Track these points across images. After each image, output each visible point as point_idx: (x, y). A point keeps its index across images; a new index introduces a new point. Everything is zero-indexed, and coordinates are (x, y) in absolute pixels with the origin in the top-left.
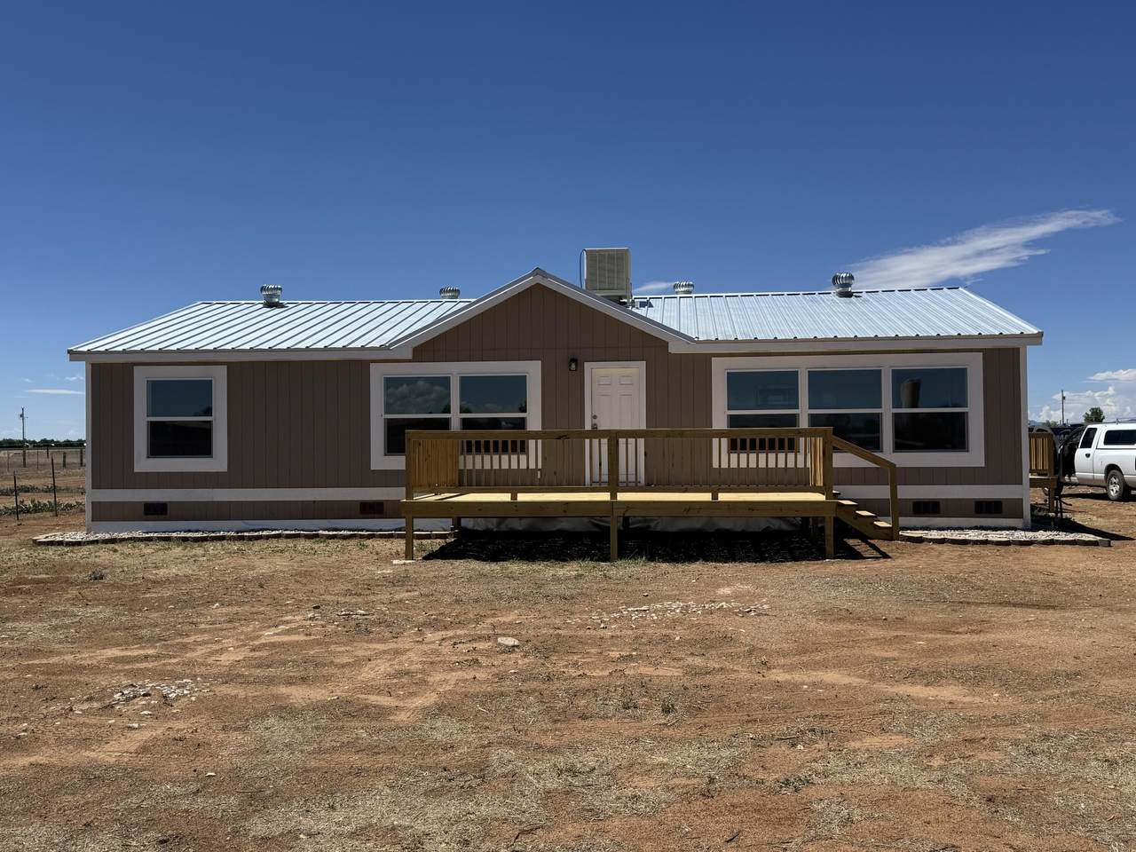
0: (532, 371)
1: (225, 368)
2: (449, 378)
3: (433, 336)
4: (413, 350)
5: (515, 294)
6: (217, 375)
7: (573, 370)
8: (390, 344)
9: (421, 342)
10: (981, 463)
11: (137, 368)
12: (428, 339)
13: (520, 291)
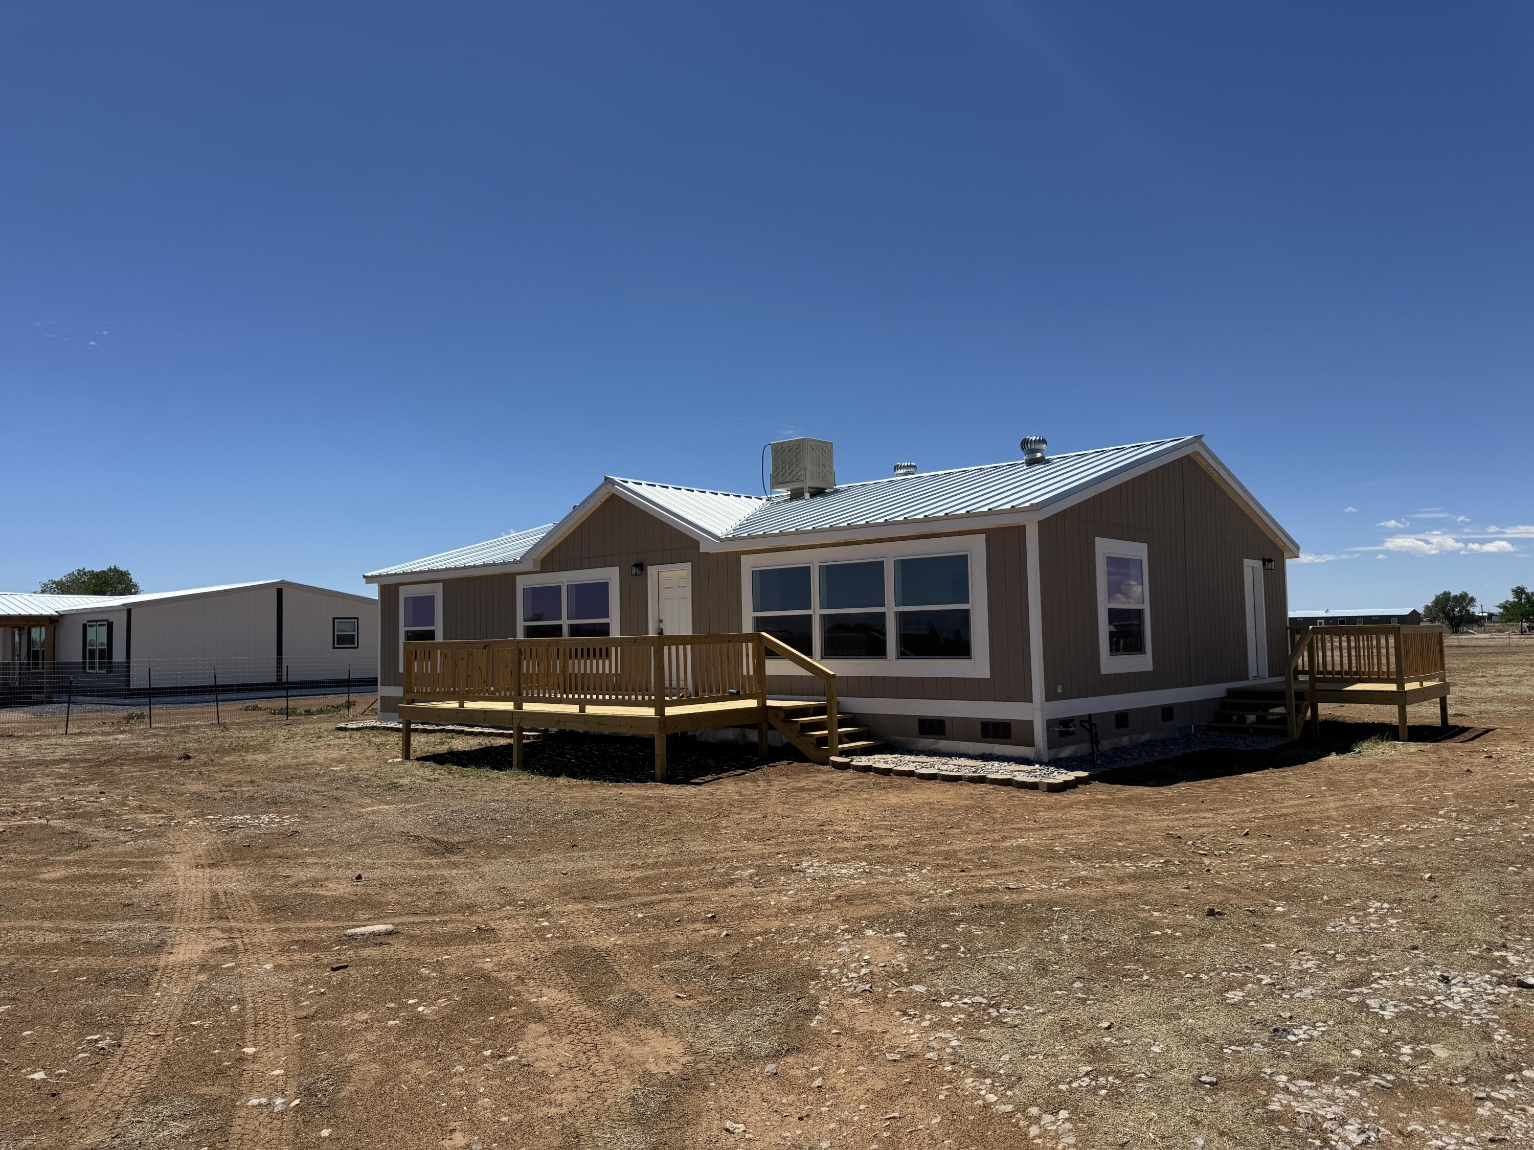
0: (611, 575)
1: (441, 584)
2: (560, 586)
3: (551, 548)
4: (541, 562)
5: (601, 503)
6: (438, 591)
7: (636, 574)
8: (521, 557)
9: (543, 555)
10: (986, 673)
11: (401, 587)
12: (547, 551)
13: (603, 500)
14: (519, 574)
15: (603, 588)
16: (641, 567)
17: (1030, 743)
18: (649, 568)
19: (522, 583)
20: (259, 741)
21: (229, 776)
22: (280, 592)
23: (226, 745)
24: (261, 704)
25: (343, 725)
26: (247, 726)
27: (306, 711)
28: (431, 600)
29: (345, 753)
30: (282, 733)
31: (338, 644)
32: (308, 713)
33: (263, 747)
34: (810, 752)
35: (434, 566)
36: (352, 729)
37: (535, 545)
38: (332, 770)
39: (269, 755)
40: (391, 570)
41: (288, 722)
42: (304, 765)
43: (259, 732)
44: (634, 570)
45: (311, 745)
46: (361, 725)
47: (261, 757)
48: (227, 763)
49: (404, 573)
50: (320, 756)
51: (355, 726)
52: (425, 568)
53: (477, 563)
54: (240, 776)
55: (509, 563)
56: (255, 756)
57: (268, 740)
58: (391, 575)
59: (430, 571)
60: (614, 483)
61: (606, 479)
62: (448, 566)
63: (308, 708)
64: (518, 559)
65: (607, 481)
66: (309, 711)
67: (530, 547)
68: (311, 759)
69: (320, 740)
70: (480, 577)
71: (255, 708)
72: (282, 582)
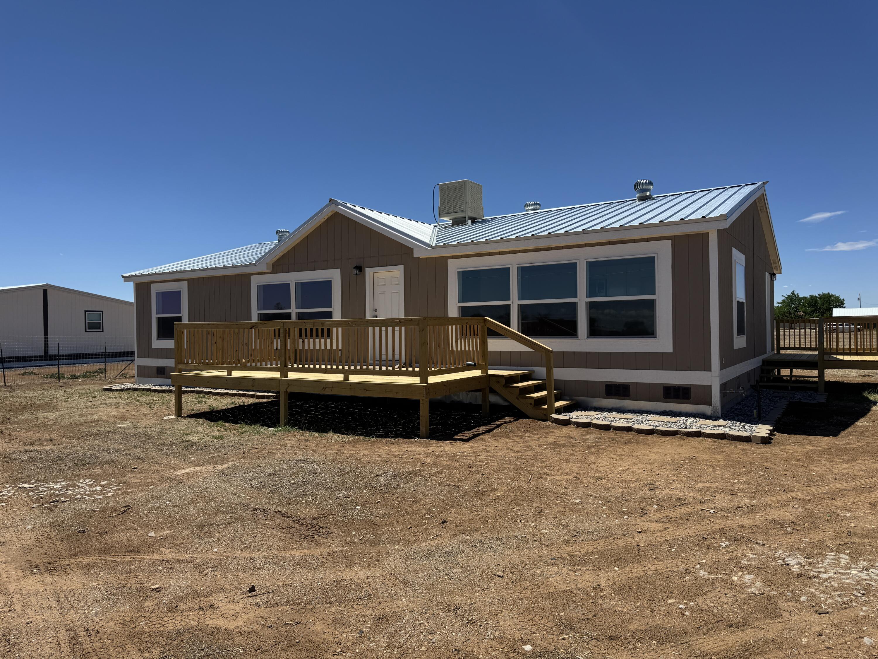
0: (334, 275)
1: (186, 282)
2: (289, 284)
3: (281, 254)
4: (272, 265)
5: (324, 220)
6: (184, 287)
7: (357, 275)
8: (256, 262)
9: (274, 260)
10: (669, 349)
11: (152, 285)
12: (278, 257)
13: (326, 217)
14: (253, 274)
15: (328, 284)
16: (360, 269)
17: (708, 402)
18: (367, 269)
19: (255, 282)
20: (44, 400)
21: (29, 434)
22: (45, 292)
23: (17, 404)
24: (35, 370)
25: (108, 387)
26: (28, 387)
27: (71, 376)
28: (177, 294)
29: (123, 410)
30: (60, 394)
31: (88, 329)
32: (74, 377)
33: (49, 406)
34: (529, 411)
35: (181, 268)
36: (117, 390)
37: (267, 253)
38: (120, 427)
39: (58, 413)
40: (145, 272)
41: (61, 384)
42: (91, 422)
43: (40, 392)
44: (355, 271)
45: (90, 404)
46: (123, 387)
47: (52, 415)
48: (22, 421)
49: (156, 274)
50: (102, 413)
51: (118, 388)
52: (174, 270)
53: (218, 266)
54: (39, 434)
55: (246, 266)
56: (46, 414)
57: (51, 400)
58: (146, 275)
59: (178, 272)
60: (337, 204)
61: (331, 200)
62: (193, 268)
63: (73, 374)
64: (254, 262)
65: (331, 202)
66: (74, 376)
67: (263, 254)
68: (96, 417)
69: (96, 399)
70: (219, 276)
71: (31, 374)
72: (47, 285)
